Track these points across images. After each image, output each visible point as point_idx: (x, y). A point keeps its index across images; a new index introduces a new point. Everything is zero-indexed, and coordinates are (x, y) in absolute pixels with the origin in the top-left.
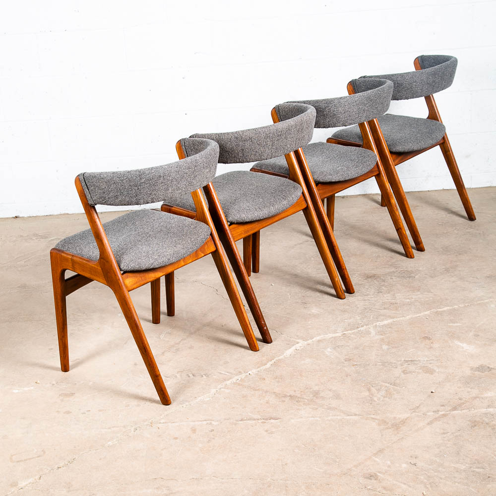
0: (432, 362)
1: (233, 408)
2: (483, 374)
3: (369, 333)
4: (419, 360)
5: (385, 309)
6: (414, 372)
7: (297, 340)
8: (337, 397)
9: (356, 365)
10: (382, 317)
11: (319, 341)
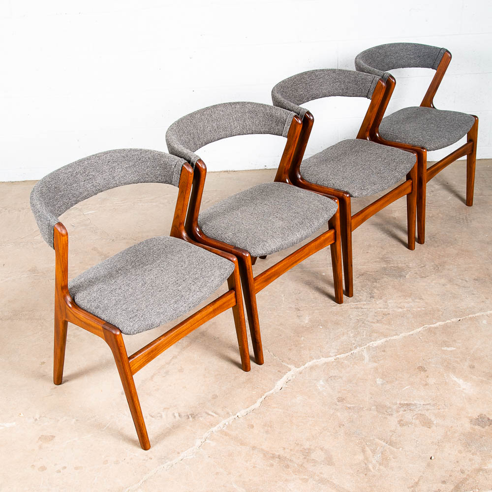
0: (428, 407)
1: (217, 473)
2: (484, 430)
3: (362, 358)
4: (415, 405)
5: (378, 321)
6: (410, 424)
7: (289, 366)
8: (329, 461)
9: (350, 408)
10: (375, 335)
11: (312, 368)
